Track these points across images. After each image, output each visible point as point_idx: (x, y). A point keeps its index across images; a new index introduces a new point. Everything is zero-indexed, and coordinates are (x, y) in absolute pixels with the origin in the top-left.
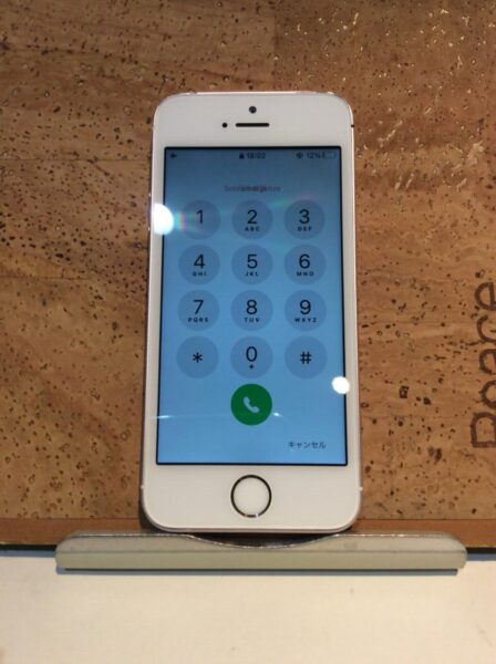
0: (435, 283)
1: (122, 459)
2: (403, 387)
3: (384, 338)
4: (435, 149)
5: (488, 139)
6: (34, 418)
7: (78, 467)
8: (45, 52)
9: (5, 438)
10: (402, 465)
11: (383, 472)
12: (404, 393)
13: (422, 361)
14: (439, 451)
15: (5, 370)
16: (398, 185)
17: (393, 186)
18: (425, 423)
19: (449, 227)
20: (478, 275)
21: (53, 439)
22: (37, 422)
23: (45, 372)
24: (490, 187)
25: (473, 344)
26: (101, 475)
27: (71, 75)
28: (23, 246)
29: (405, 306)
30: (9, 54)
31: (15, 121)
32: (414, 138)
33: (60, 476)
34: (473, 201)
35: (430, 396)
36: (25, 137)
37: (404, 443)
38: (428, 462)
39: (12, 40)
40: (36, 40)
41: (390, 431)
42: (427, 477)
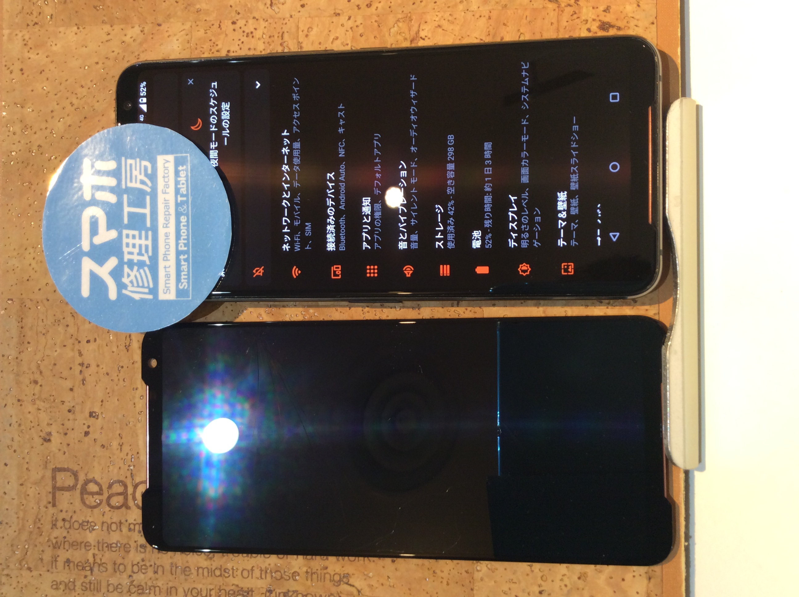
2: (98, 415)
6: (75, 107)
7: (39, 146)
9: (61, 84)
10: (39, 409)
11: (34, 395)
12: (91, 415)
13: (118, 432)
14: (49, 440)
15: (113, 77)
18: (70, 430)
21: (60, 125)
22: (72, 109)
23: (112, 112)
26: (33, 165)
37: (55, 412)
38: (41, 431)
41: (64, 402)
42: (30, 429)
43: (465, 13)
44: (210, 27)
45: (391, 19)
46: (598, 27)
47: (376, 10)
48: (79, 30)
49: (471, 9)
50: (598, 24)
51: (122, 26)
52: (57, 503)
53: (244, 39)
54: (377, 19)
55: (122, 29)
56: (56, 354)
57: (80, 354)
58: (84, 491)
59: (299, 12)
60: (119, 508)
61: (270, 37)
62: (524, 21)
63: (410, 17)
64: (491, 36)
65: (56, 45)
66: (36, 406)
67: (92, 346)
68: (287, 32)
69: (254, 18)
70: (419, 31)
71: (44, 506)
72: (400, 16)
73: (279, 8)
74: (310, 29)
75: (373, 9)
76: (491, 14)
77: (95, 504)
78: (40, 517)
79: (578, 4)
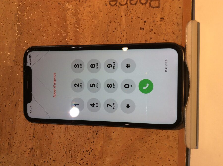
3: (125, 35)
4: (67, 18)
5: (64, 1)
8: (34, 137)
17: (78, 31)
19: (91, 14)
20: (106, 5)
24: (79, 1)
25: (128, 7)
27: (41, 129)
28: (93, 145)
29: (115, 28)
30: (34, 148)
31: (55, 147)
32: (64, 25)
35: (144, 21)
36: (60, 144)
39: (30, 147)
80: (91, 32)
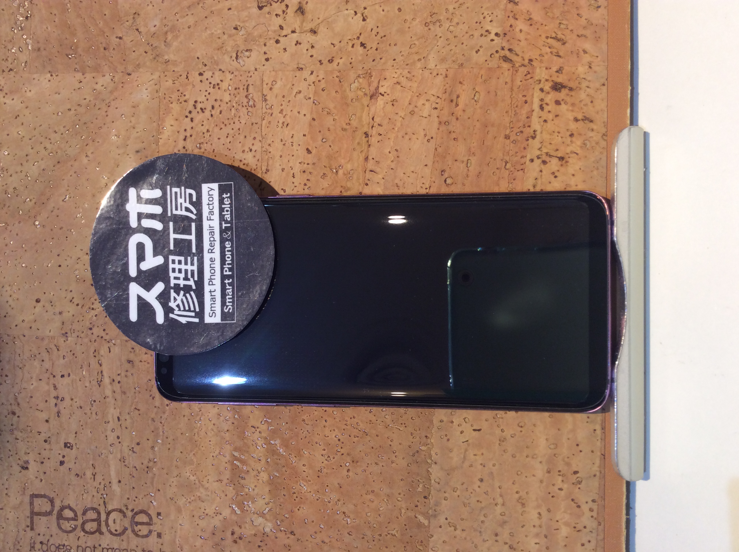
0: (153, 478)
1: (19, 222)
2: (72, 446)
3: (109, 433)
4: (267, 489)
5: (276, 538)
6: (49, 151)
7: (15, 188)
8: (366, 134)
9: (35, 129)
10: (18, 439)
11: (12, 425)
12: (66, 445)
13: (91, 462)
14: (27, 468)
15: (85, 123)
16: (236, 454)
17: (236, 449)
18: (46, 459)
19: (199, 494)
20: (159, 514)
21: (34, 168)
22: (46, 153)
23: (84, 157)
24: (233, 534)
25: (105, 504)
26: (9, 207)
27: (343, 161)
28: (185, 130)
29: (134, 452)
30: (366, 101)
31: (299, 112)
32: (277, 471)
33: (9, 174)
34: (221, 517)
35: (65, 465)
36: (283, 123)
37: (32, 442)
38: (19, 459)
39: (380, 101)
40: (379, 125)
41: (40, 433)
42: (9, 457)
43: (423, 70)
44: (178, 78)
45: (352, 75)
46: (550, 87)
47: (338, 65)
48: (52, 78)
49: (429, 67)
50: (550, 84)
51: (94, 74)
52: (35, 527)
53: (211, 90)
54: (338, 74)
55: (93, 78)
56: (32, 387)
57: (55, 387)
58: (60, 516)
59: (264, 65)
60: (92, 533)
61: (236, 89)
62: (480, 80)
63: (370, 74)
64: (447, 94)
65: (30, 91)
66: (14, 436)
67: (66, 380)
68: (252, 85)
69: (220, 70)
70: (378, 87)
71: (23, 530)
72: (360, 72)
73: (244, 61)
74: (274, 83)
75: (335, 64)
76: (448, 73)
77: (71, 529)
78: (19, 539)
79: (531, 64)
80: (200, 445)
